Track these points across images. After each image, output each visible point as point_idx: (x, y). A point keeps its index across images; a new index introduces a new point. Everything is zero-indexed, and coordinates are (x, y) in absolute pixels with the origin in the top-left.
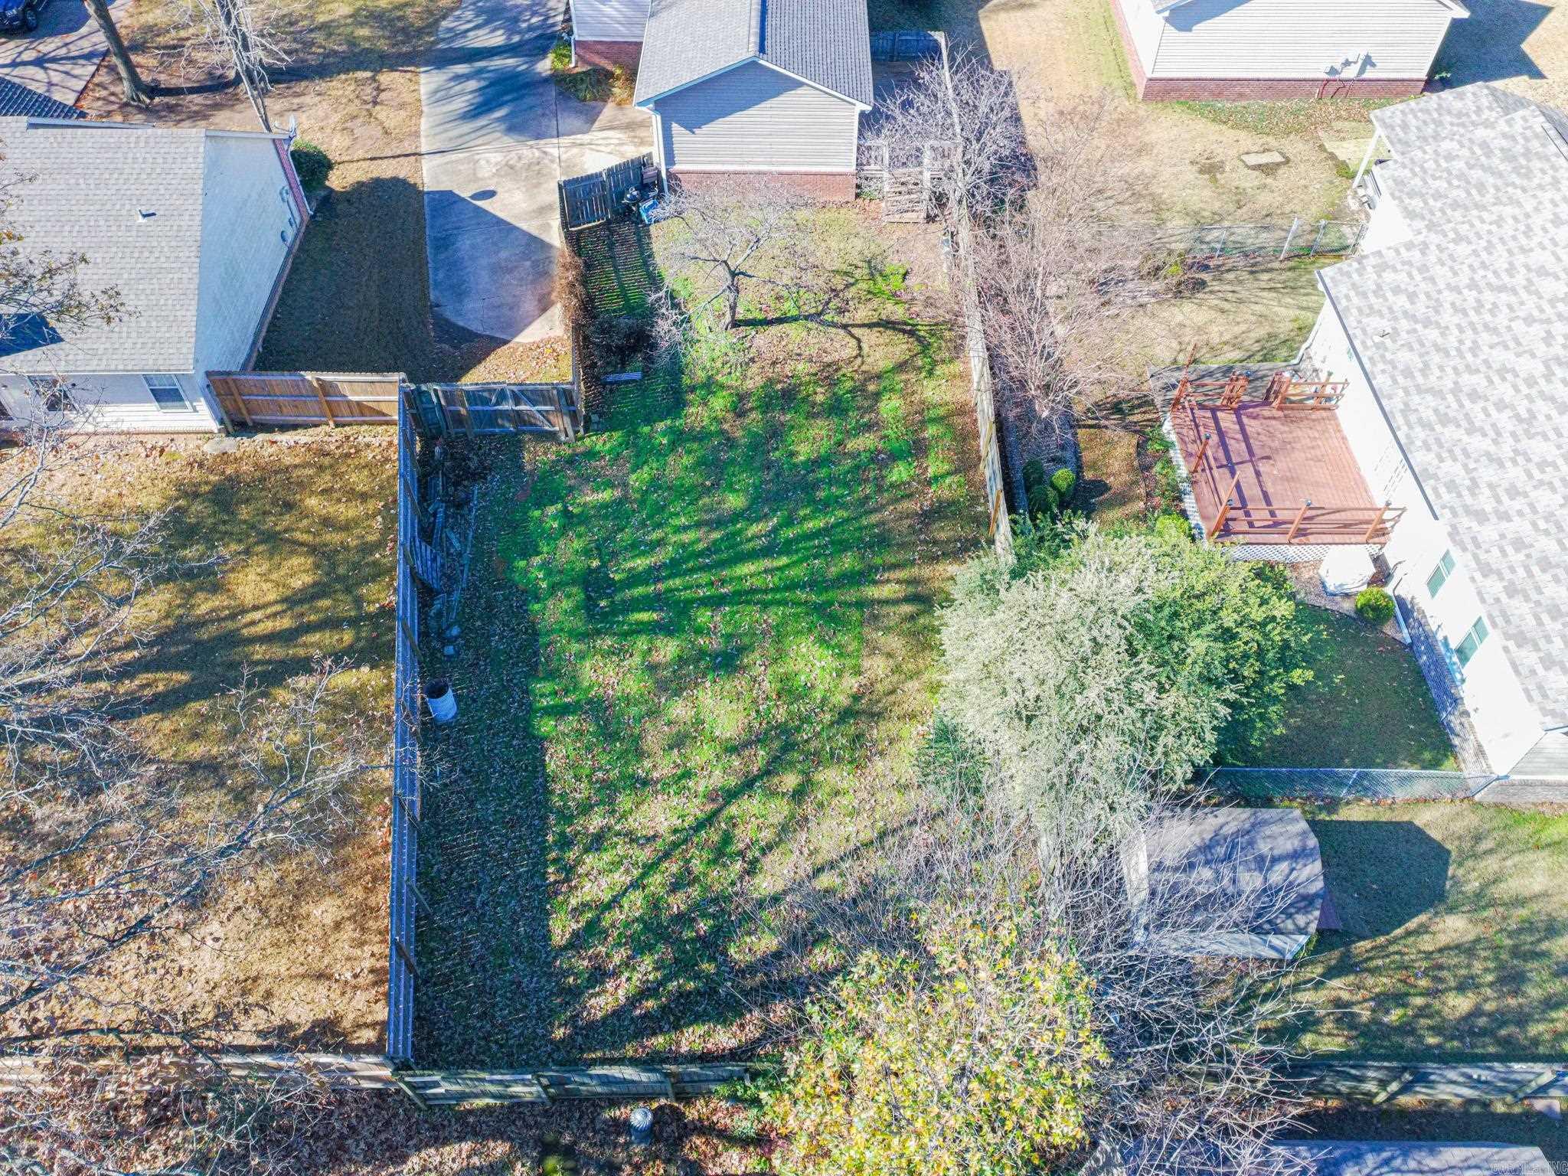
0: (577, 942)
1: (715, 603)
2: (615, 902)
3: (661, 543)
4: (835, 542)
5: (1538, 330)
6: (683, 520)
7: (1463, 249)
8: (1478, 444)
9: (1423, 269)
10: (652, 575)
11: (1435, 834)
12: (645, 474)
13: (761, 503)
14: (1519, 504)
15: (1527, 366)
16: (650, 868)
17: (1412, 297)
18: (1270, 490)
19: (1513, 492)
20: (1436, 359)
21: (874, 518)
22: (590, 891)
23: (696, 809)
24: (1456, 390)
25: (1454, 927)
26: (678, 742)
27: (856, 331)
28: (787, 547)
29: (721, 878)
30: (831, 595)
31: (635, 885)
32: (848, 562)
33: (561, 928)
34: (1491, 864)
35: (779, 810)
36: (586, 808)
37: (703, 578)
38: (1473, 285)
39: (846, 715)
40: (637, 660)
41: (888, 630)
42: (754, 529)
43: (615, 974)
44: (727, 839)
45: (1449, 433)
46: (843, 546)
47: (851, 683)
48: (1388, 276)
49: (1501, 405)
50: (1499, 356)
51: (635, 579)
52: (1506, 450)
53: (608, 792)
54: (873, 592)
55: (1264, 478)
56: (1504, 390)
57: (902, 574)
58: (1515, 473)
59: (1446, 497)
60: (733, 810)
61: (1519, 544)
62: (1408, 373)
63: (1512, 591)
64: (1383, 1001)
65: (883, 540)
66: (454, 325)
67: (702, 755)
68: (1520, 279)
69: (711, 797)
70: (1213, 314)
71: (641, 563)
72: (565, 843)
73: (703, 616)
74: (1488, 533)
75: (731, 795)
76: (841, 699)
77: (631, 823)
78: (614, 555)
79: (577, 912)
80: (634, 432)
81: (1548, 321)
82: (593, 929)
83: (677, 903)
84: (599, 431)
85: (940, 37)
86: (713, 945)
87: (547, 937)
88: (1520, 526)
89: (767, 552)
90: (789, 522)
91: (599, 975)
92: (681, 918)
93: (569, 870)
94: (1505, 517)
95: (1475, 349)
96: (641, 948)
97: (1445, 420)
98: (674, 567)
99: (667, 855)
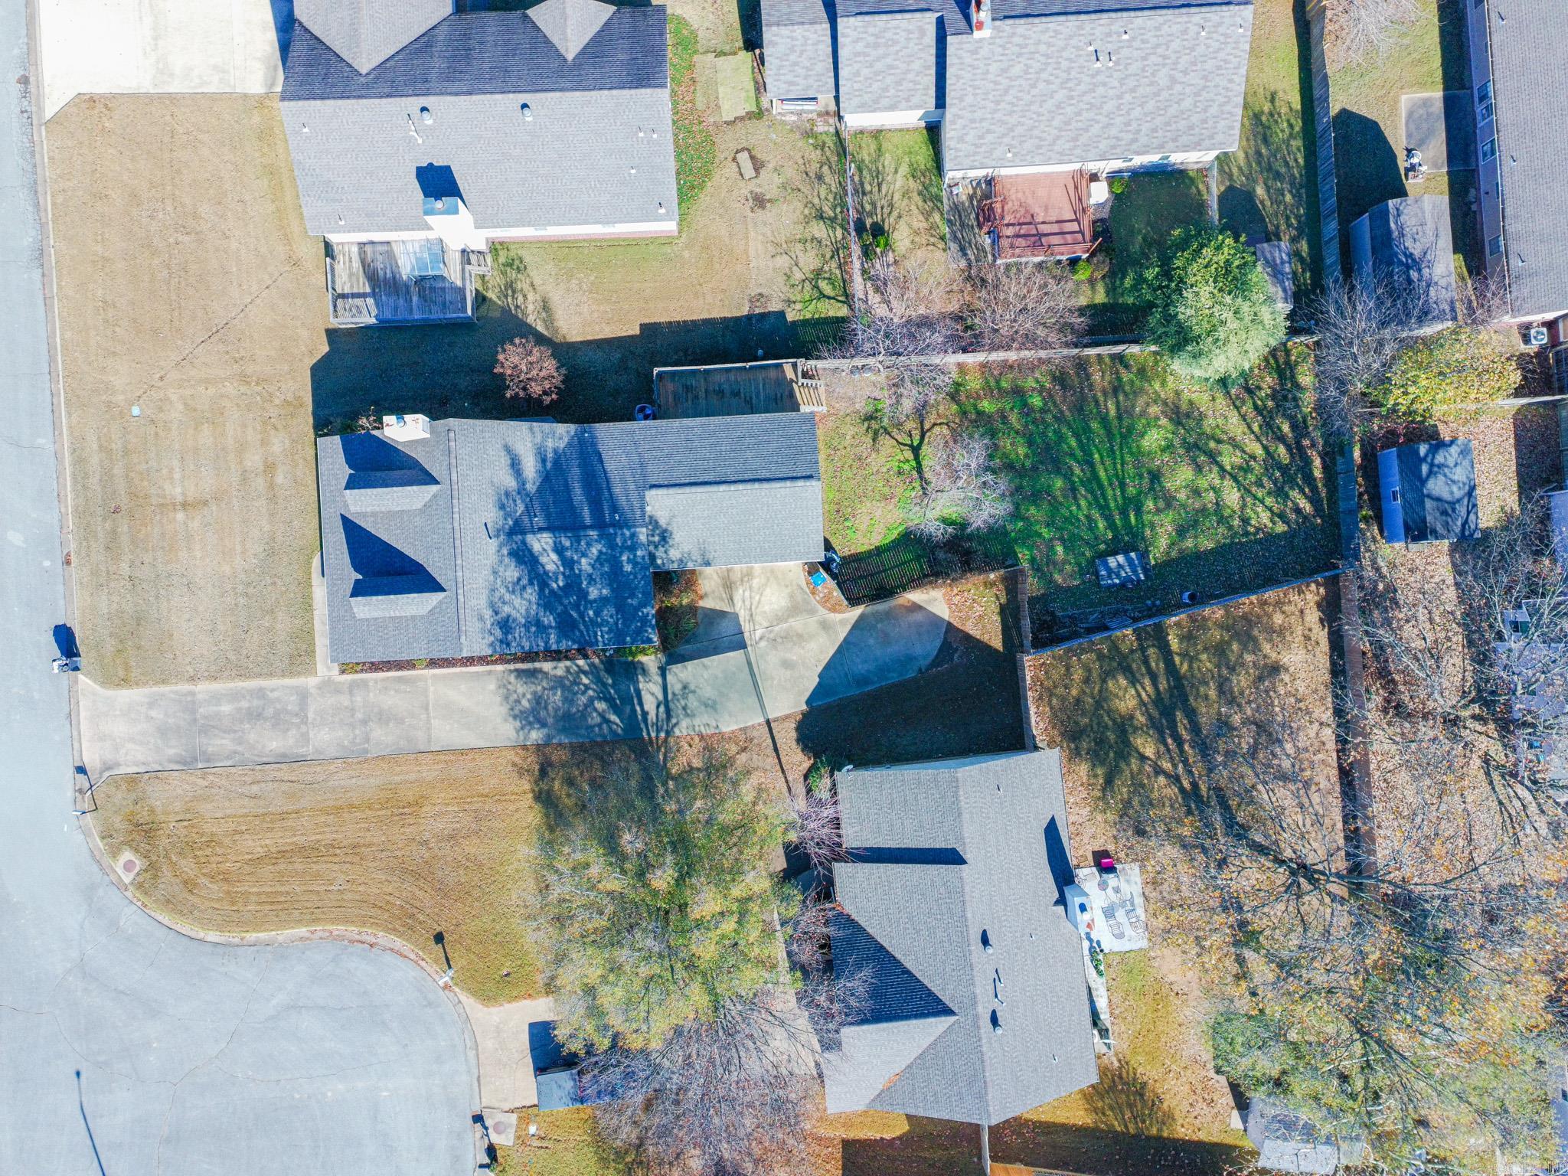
0: (1286, 522)
1: (1123, 486)
2: (1270, 509)
3: (1088, 517)
4: (1083, 433)
5: (1041, 85)
6: (1074, 508)
7: (969, 99)
8: (1095, 129)
9: (973, 121)
10: (1108, 518)
11: (1222, 189)
12: (1044, 531)
13: (1061, 470)
14: (1134, 125)
15: (1061, 95)
16: (1255, 497)
17: (989, 131)
18: (1054, 219)
19: (1128, 124)
20: (1036, 132)
21: (1067, 413)
22: (1265, 517)
23: (1228, 483)
24: (1060, 130)
25: (1260, 191)
26: (1196, 492)
27: (927, 426)
28: (1088, 454)
29: (1257, 468)
30: (1115, 431)
31: (1262, 502)
32: (1095, 425)
33: (1281, 528)
34: (1235, 171)
35: (1225, 448)
36: (1230, 528)
37: (1110, 492)
38: (998, 103)
39: (1178, 423)
40: (1156, 518)
41: (1133, 406)
42: (1077, 471)
43: (1296, 505)
44: (1240, 468)
45: (1083, 139)
46: (1087, 429)
47: (1164, 421)
48: (969, 138)
49: (1079, 114)
50: (1050, 104)
51: (1111, 525)
52: (1105, 120)
53: (1222, 520)
54: (1113, 412)
56: (1069, 110)
57: (1101, 399)
58: (1118, 120)
59: (1118, 151)
60: (1228, 468)
61: (1154, 130)
62: (1039, 147)
63: (1174, 140)
64: (1289, 225)
65: (1079, 408)
67: (1203, 483)
68: (1005, 82)
69: (1222, 478)
71: (1101, 524)
72: (1247, 534)
73: (1131, 491)
74: (1143, 140)
75: (1222, 468)
76: (1170, 427)
77: (1236, 508)
78: (1096, 538)
79: (1274, 523)
80: (1016, 541)
81: (1038, 79)
82: (1282, 516)
83: (1269, 485)
84: (1016, 558)
86: (1284, 469)
87: (1285, 533)
88: (1145, 127)
89: (1091, 465)
90: (1072, 455)
91: (1298, 510)
92: (1275, 483)
93: (1258, 530)
94: (1138, 131)
95: (1039, 114)
96: (1287, 496)
97: (1075, 139)
98: (1104, 509)
99: (1249, 492)
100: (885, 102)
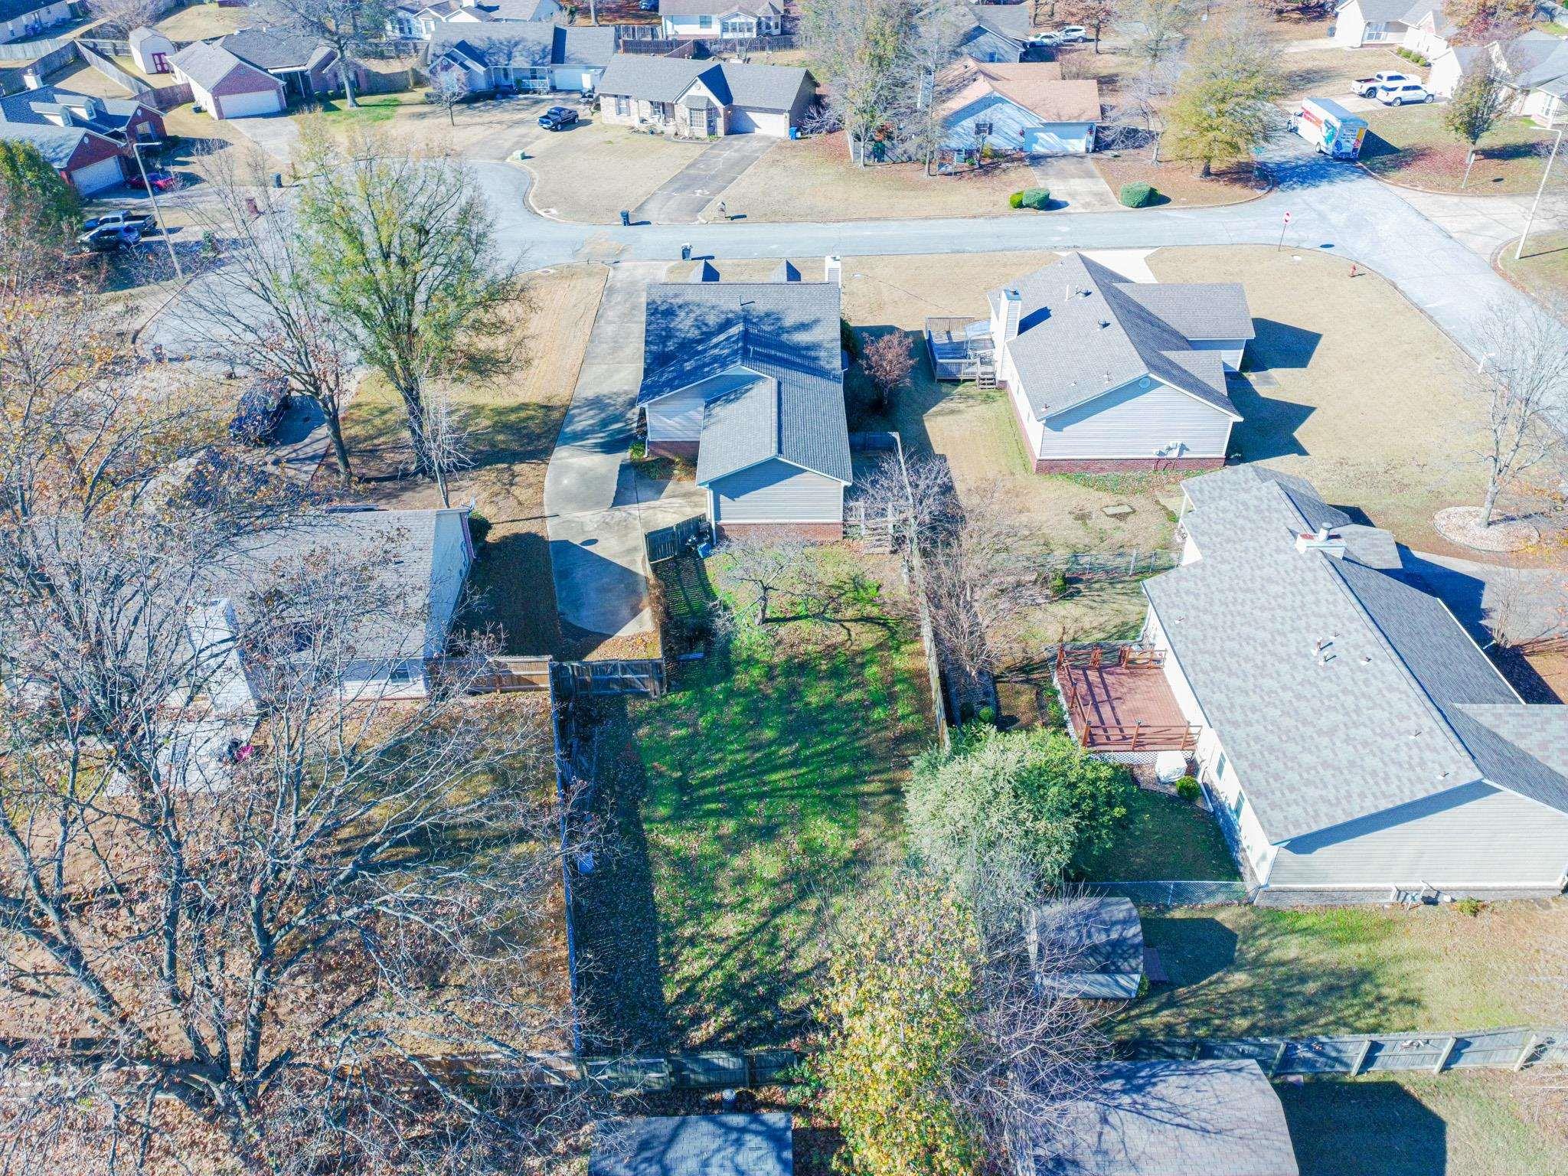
0: (681, 1000)
1: (760, 797)
2: (704, 976)
3: (723, 760)
4: (836, 757)
5: (1267, 615)
6: (735, 746)
7: (1225, 567)
8: (1235, 682)
9: (1203, 579)
10: (717, 780)
12: (709, 717)
13: (788, 733)
14: (1256, 716)
15: (1261, 635)
16: (725, 956)
17: (1197, 596)
18: (1121, 719)
19: (1254, 710)
20: (1210, 632)
21: (863, 742)
22: (686, 970)
23: (753, 921)
24: (1222, 651)
25: (1239, 979)
26: (741, 881)
27: (846, 624)
28: (805, 762)
29: (772, 963)
30: (835, 790)
31: (717, 966)
32: (846, 769)
33: (670, 993)
34: (1264, 942)
35: (807, 921)
36: (681, 923)
37: (748, 781)
38: (1231, 589)
39: (847, 864)
40: (709, 833)
41: (873, 812)
42: (783, 751)
43: (707, 1018)
44: (775, 937)
45: (1218, 676)
46: (843, 760)
47: (852, 844)
48: (1184, 585)
49: (1247, 660)
50: (1246, 630)
51: (705, 783)
52: (1250, 685)
53: (695, 913)
54: (866, 788)
55: (1117, 710)
56: (1248, 650)
57: (885, 776)
58: (1255, 698)
59: (1216, 714)
60: (778, 921)
61: (1257, 739)
62: (1194, 642)
63: (1253, 766)
64: (1195, 1023)
65: (869, 755)
66: (575, 627)
67: (754, 889)
68: (1258, 584)
69: (763, 913)
70: (1086, 610)
71: (709, 773)
72: (669, 943)
73: (752, 806)
74: (1240, 734)
75: (776, 912)
76: (845, 853)
77: (713, 929)
78: (691, 768)
79: (680, 983)
80: (701, 691)
81: (1273, 609)
82: (690, 995)
83: (745, 976)
84: (678, 691)
85: (896, 435)
86: (770, 999)
87: (662, 997)
88: (1258, 729)
89: (793, 764)
90: (806, 746)
91: (697, 1019)
92: (749, 985)
93: (673, 959)
94: (1249, 724)
95: (1233, 627)
96: (722, 1004)
97: (1215, 669)
98: (731, 775)
99: (736, 948)
100: (1205, 539)
